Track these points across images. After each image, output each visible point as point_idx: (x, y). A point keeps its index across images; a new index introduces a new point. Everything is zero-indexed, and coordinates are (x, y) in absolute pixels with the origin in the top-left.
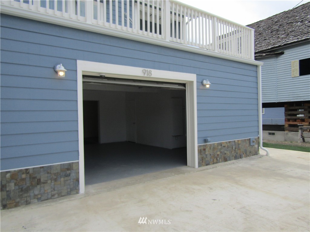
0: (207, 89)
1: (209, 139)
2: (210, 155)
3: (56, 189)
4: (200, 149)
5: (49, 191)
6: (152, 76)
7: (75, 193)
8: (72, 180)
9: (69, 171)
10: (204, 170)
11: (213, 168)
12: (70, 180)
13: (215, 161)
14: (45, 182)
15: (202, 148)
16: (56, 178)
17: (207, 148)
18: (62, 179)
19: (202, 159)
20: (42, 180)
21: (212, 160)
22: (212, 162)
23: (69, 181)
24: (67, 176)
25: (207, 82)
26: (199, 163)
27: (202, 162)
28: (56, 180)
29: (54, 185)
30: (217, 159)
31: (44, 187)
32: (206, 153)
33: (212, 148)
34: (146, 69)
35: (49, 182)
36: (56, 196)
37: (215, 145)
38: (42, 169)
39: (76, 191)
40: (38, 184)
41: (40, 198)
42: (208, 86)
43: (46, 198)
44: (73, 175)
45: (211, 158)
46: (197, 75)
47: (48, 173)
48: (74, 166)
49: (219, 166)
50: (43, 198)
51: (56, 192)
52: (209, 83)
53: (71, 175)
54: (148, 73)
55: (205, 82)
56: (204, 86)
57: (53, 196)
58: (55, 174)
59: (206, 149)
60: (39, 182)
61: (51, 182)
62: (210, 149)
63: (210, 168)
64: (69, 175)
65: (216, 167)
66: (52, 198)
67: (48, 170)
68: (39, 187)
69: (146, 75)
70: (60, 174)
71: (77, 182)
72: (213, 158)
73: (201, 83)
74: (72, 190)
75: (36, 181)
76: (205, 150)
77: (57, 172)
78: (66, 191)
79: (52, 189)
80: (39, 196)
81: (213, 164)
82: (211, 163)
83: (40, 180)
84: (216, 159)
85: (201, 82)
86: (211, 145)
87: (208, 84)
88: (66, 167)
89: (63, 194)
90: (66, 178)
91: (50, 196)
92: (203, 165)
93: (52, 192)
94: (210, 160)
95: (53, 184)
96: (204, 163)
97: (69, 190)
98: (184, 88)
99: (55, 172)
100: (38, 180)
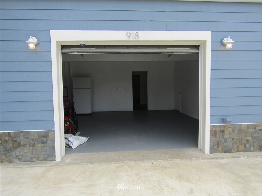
0: (229, 50)
1: (228, 118)
2: (233, 139)
3: (34, 153)
4: (214, 129)
5: (28, 154)
6: (140, 39)
7: (51, 159)
8: (49, 147)
9: (46, 139)
10: (216, 158)
11: (232, 158)
12: (47, 146)
13: (242, 147)
14: (24, 145)
15: (218, 129)
16: (34, 144)
17: (227, 129)
18: (39, 145)
19: (218, 144)
20: (22, 143)
21: (236, 146)
22: (236, 150)
23: (46, 148)
24: (43, 143)
25: (228, 40)
26: (211, 148)
27: (218, 147)
28: (33, 145)
29: (33, 149)
30: (245, 146)
31: (24, 150)
32: (225, 137)
33: (236, 130)
34: (131, 32)
35: (28, 146)
36: (34, 159)
37: (243, 126)
38: (21, 134)
39: (52, 157)
40: (18, 147)
41: (21, 158)
42: (229, 46)
43: (26, 160)
44: (49, 142)
45: (233, 144)
46: (211, 31)
47: (27, 138)
48: (50, 134)
49: (244, 157)
50: (23, 159)
51: (34, 156)
52: (231, 40)
53: (47, 143)
54: (134, 36)
55: (225, 40)
56: (225, 45)
57: (31, 159)
58: (33, 140)
59: (225, 131)
60: (19, 145)
61: (30, 147)
62: (233, 131)
63: (228, 158)
64: (46, 142)
65: (239, 157)
66: (31, 160)
67: (27, 135)
68: (19, 149)
69: (131, 39)
70: (37, 140)
71: (53, 150)
72: (238, 144)
73: (220, 43)
74: (48, 156)
75: (17, 144)
76: (223, 132)
77: (34, 138)
78: (43, 157)
79: (31, 153)
80: (20, 157)
81: (238, 151)
82: (234, 150)
83: (20, 143)
84: (243, 146)
85: (220, 40)
86: (235, 127)
87: (229, 43)
88: (43, 134)
89: (40, 159)
90: (43, 145)
91: (29, 159)
92: (218, 150)
93: (31, 156)
94: (232, 146)
95: (31, 148)
96: (220, 149)
97: (46, 156)
98: (197, 51)
99: (33, 138)
100: (18, 143)
